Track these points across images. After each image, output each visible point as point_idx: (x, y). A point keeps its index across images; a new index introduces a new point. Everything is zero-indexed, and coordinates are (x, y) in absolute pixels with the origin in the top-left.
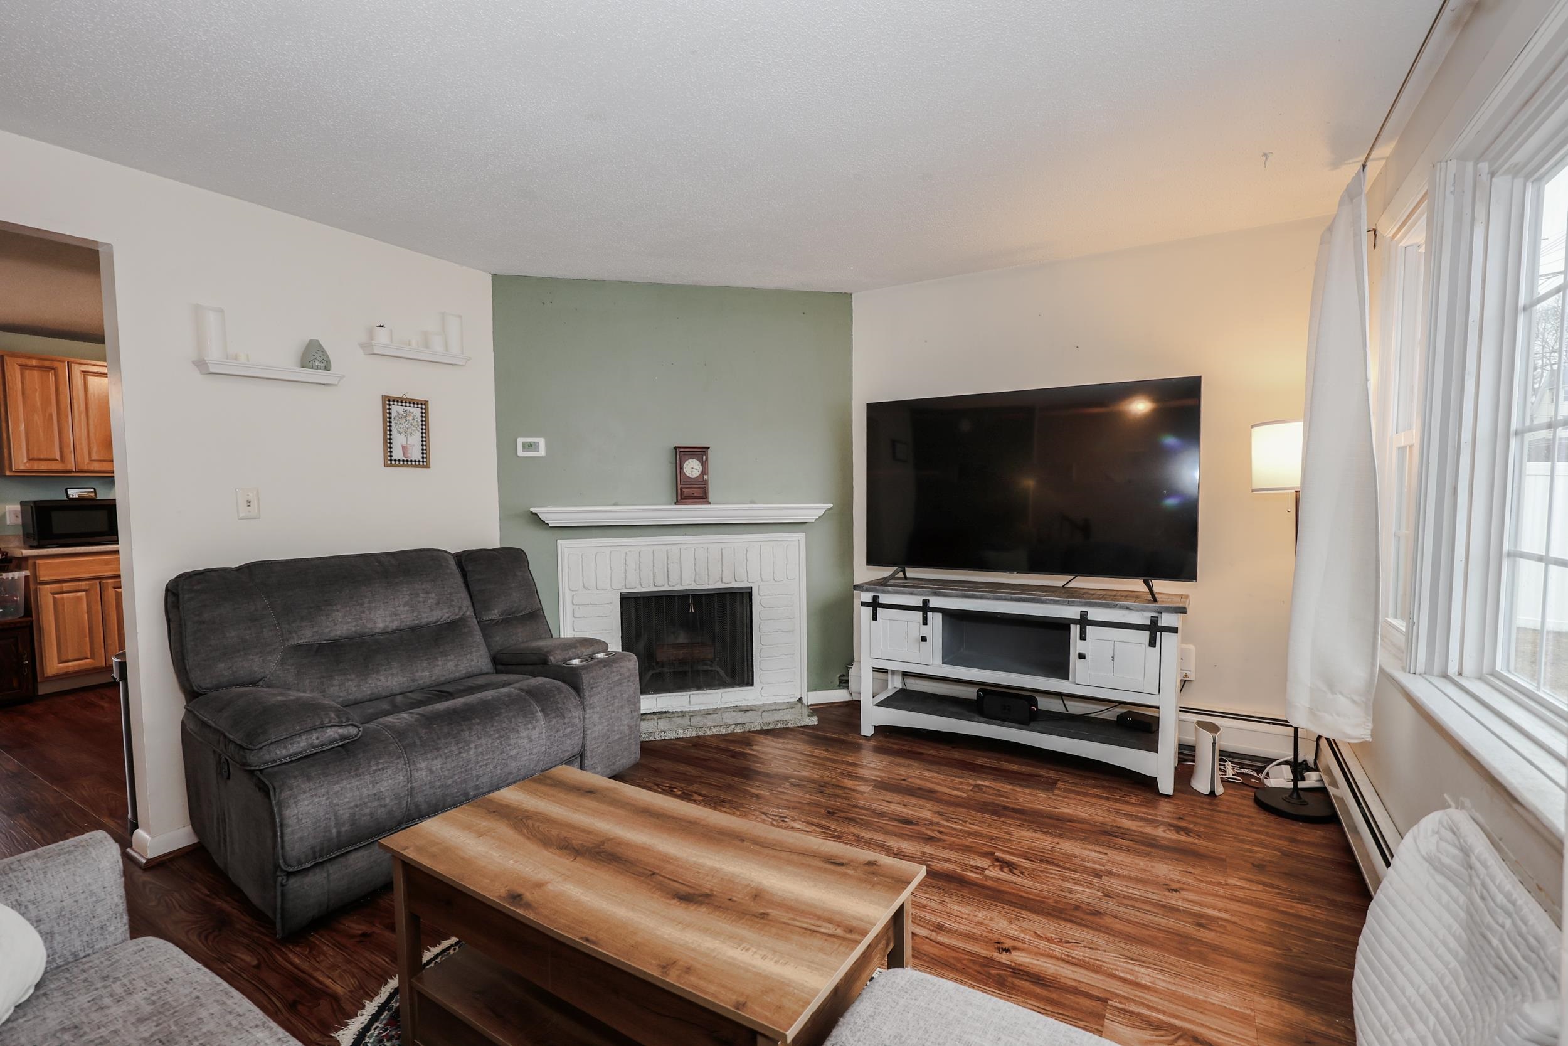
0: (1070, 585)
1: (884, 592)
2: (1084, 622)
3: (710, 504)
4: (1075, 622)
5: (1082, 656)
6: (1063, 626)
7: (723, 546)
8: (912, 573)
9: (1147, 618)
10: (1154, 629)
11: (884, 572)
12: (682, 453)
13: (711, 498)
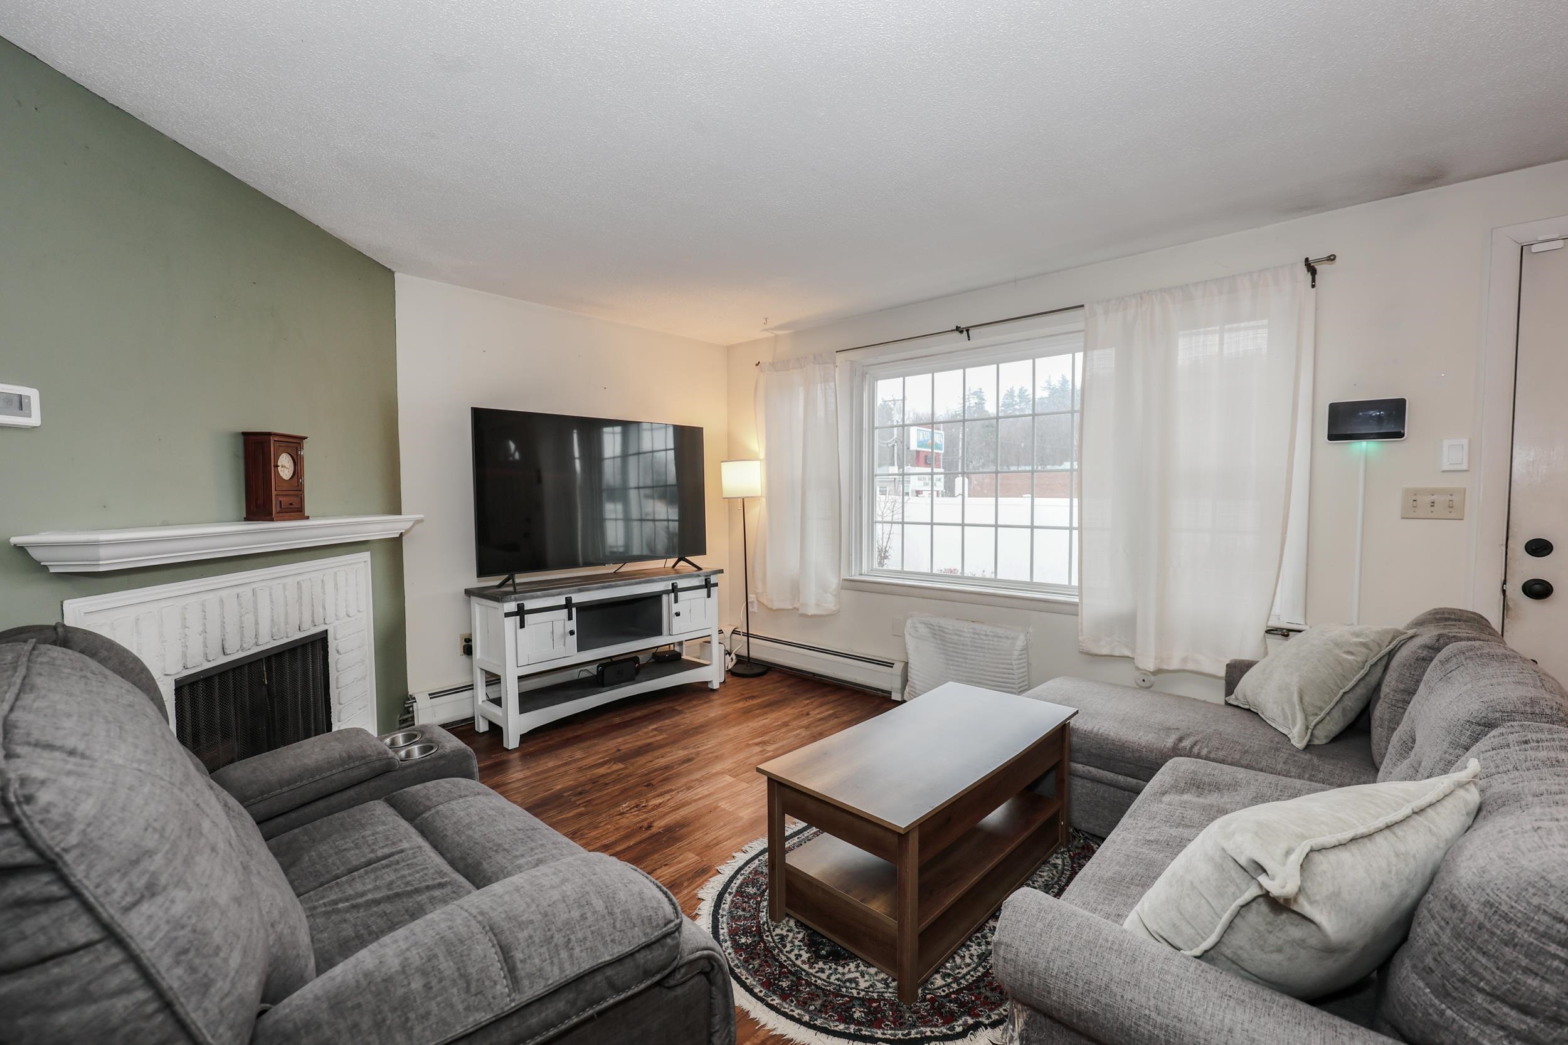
0: (621, 570)
1: (525, 598)
2: (675, 589)
3: (308, 518)
4: (667, 592)
5: (678, 614)
6: (656, 598)
7: (299, 578)
8: (520, 579)
9: (702, 581)
10: (708, 585)
11: (495, 581)
12: (277, 444)
13: (307, 512)
